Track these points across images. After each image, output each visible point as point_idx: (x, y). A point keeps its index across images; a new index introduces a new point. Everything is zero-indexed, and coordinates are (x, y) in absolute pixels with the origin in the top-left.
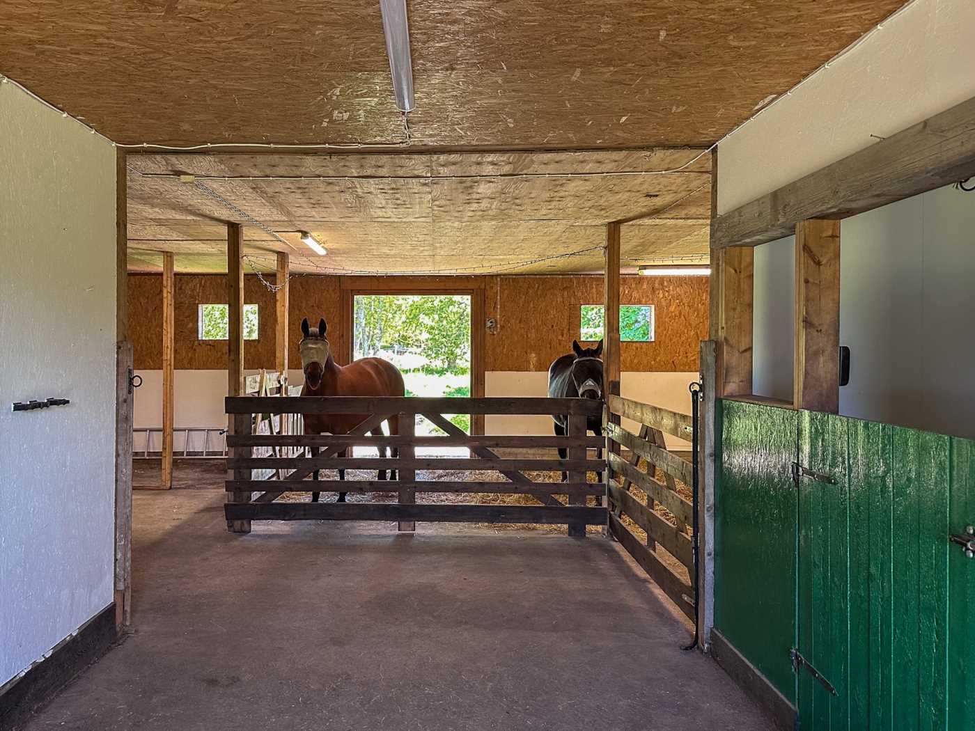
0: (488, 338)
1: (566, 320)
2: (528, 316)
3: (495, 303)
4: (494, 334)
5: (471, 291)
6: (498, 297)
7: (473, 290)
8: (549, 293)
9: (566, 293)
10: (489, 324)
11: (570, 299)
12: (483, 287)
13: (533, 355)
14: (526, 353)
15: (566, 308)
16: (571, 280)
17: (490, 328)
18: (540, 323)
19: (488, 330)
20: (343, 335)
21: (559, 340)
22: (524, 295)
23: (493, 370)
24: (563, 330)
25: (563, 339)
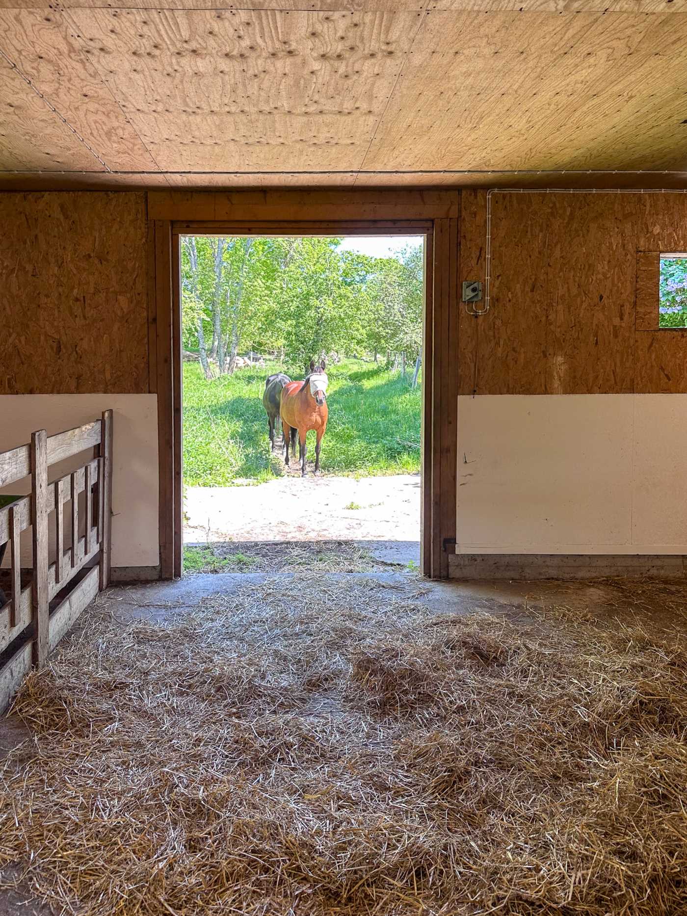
0: (464, 326)
1: (628, 284)
2: (551, 276)
3: (481, 249)
4: (476, 317)
5: (429, 224)
6: (488, 236)
7: (432, 221)
8: (593, 226)
9: (629, 226)
10: (467, 294)
11: (638, 238)
12: (454, 213)
13: (560, 359)
14: (545, 356)
15: (629, 257)
16: (640, 198)
17: (470, 302)
18: (574, 291)
19: (464, 308)
20: (155, 320)
21: (615, 327)
22: (541, 231)
23: (474, 392)
24: (622, 306)
25: (623, 325)
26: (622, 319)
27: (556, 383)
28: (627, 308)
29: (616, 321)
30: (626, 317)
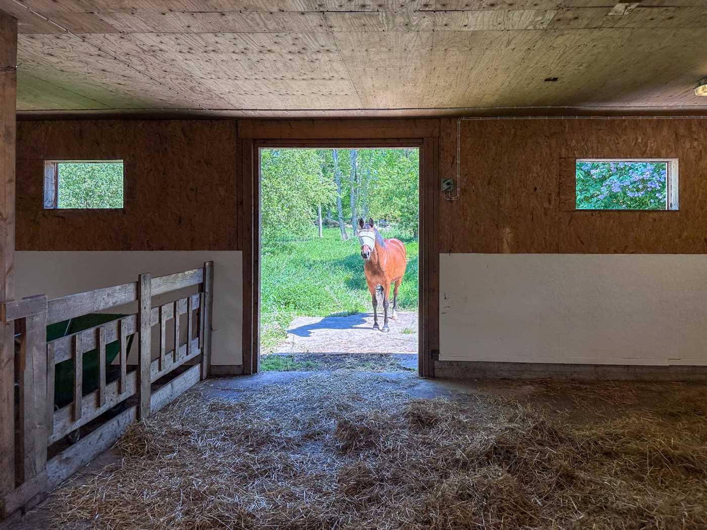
0: (443, 207)
1: (554, 180)
2: (501, 175)
3: (454, 157)
4: (451, 202)
5: (420, 141)
6: (459, 149)
7: (423, 139)
8: (530, 141)
9: (555, 141)
10: (444, 187)
11: (561, 149)
12: (436, 133)
13: (508, 230)
14: (497, 227)
15: (555, 162)
16: (561, 122)
17: (446, 191)
18: (517, 184)
19: (443, 196)
20: (242, 203)
21: (545, 208)
22: (494, 145)
23: (450, 251)
24: (550, 195)
25: (551, 207)
26: (550, 203)
27: (505, 246)
28: (554, 196)
29: (546, 205)
30: (553, 202)
